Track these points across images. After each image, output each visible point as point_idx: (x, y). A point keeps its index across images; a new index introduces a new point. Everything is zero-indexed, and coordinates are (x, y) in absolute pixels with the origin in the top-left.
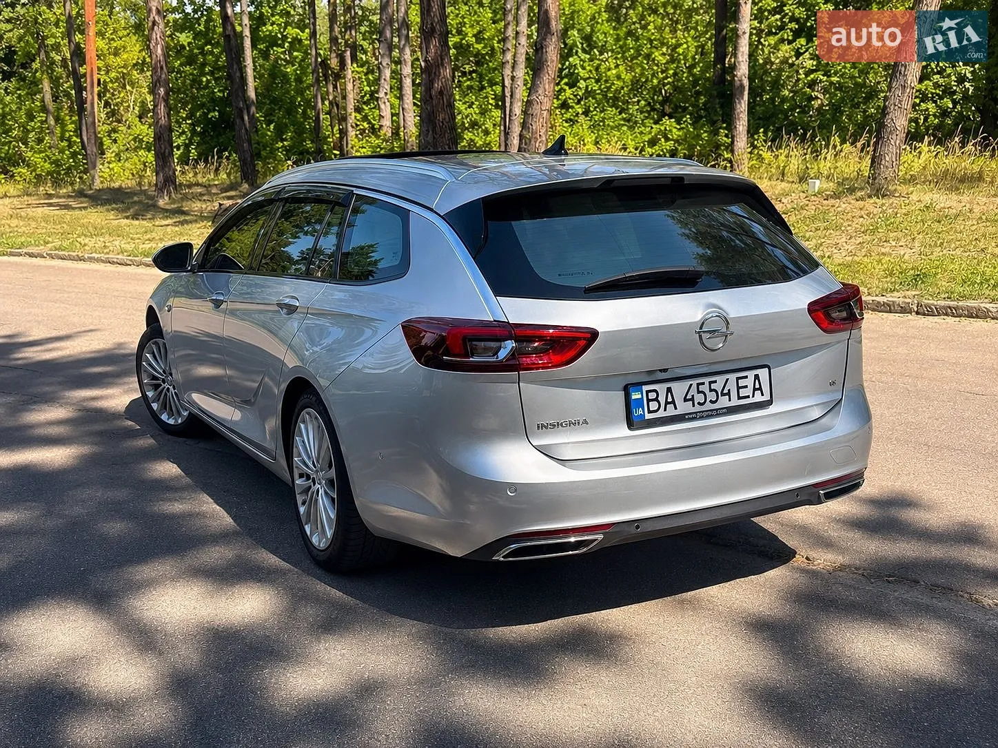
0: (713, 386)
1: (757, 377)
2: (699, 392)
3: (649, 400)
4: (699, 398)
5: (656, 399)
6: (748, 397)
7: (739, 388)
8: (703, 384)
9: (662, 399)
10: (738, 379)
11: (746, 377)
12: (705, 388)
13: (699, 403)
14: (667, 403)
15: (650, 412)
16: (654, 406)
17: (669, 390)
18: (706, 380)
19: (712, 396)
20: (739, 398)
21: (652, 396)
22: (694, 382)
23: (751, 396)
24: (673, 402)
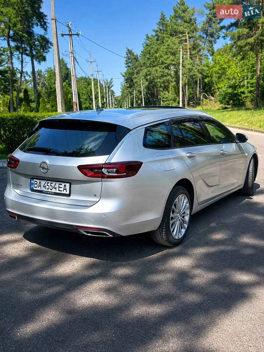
13: (47, 189)
15: (35, 187)
16: (36, 186)
21: (36, 183)
23: (63, 191)
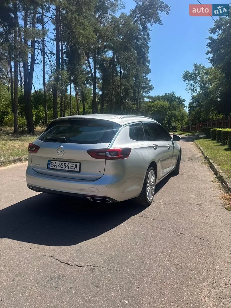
0: (65, 164)
1: (76, 165)
2: (62, 165)
3: (51, 164)
4: (62, 166)
5: (53, 164)
6: (73, 169)
7: (71, 166)
8: (63, 163)
9: (54, 164)
10: (71, 164)
11: (73, 164)
12: (63, 164)
14: (55, 166)
17: (56, 163)
18: (64, 163)
19: (64, 167)
20: (71, 169)
22: (61, 162)
24: (56, 166)
